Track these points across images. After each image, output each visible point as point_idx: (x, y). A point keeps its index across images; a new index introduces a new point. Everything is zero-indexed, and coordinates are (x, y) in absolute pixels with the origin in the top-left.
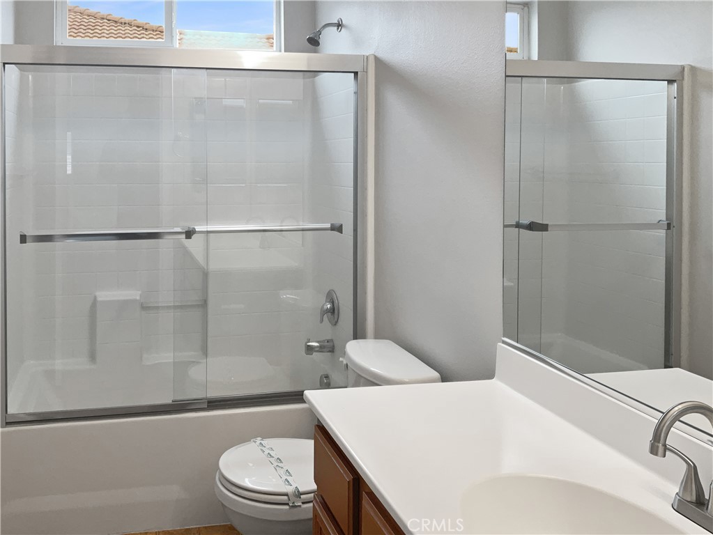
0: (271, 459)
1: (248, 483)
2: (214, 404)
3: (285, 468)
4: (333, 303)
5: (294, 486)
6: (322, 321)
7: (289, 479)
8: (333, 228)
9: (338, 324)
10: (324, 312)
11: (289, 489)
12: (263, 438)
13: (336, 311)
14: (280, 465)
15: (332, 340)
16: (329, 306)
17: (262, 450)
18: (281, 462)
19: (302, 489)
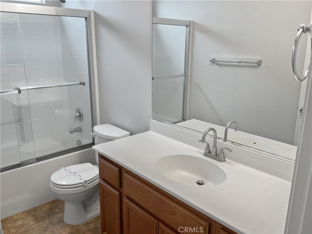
0: (71, 173)
1: (64, 183)
2: (39, 160)
3: (78, 175)
4: (80, 113)
5: (84, 180)
6: (75, 120)
7: (81, 178)
8: (81, 84)
9: (83, 121)
10: (76, 117)
11: (82, 181)
12: (65, 167)
13: (82, 116)
14: (76, 174)
15: (80, 127)
16: (78, 114)
17: (66, 171)
18: (76, 173)
19: (86, 180)
